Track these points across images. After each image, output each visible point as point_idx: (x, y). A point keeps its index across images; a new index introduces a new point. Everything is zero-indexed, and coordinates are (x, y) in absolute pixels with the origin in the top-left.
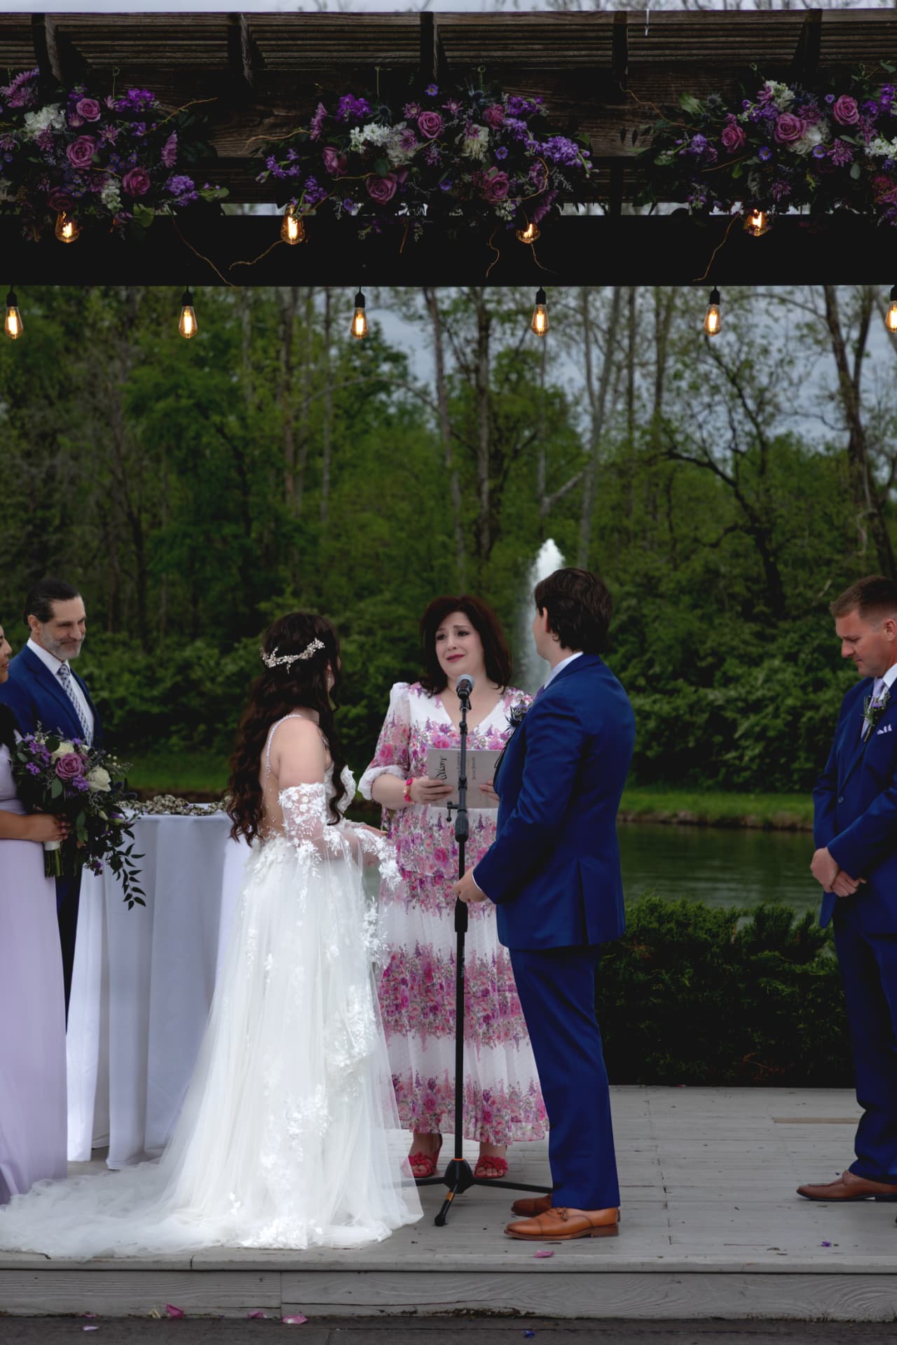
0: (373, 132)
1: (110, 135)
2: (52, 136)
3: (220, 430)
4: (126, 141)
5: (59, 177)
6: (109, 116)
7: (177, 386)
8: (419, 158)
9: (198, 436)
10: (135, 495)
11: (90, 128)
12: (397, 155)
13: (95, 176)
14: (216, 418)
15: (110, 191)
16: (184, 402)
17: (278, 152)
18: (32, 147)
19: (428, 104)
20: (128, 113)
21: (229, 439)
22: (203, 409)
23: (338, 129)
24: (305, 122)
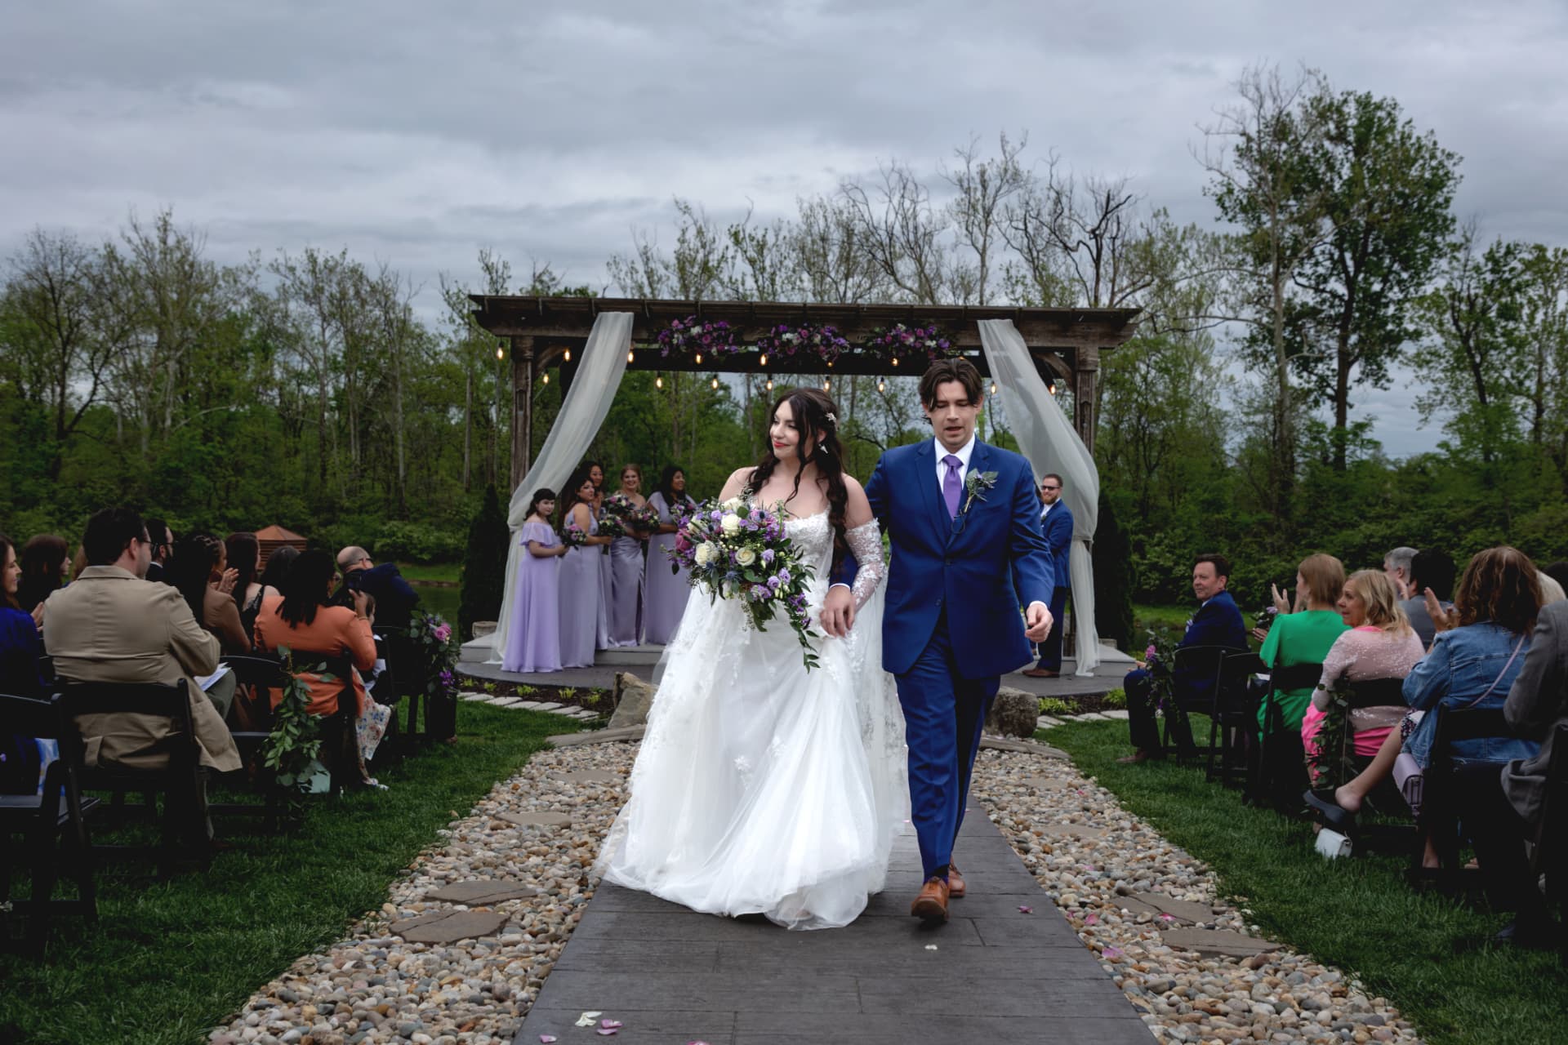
0: (788, 336)
1: (715, 334)
2: (700, 336)
3: (643, 421)
4: (719, 336)
5: (700, 346)
6: (715, 329)
7: (623, 400)
8: (801, 343)
9: (633, 423)
10: (602, 451)
11: (709, 333)
12: (795, 342)
13: (710, 346)
14: (641, 415)
15: (714, 350)
16: (627, 407)
17: (761, 340)
18: (693, 338)
19: (804, 328)
20: (720, 329)
21: (648, 425)
22: (635, 411)
23: (779, 334)
24: (770, 332)
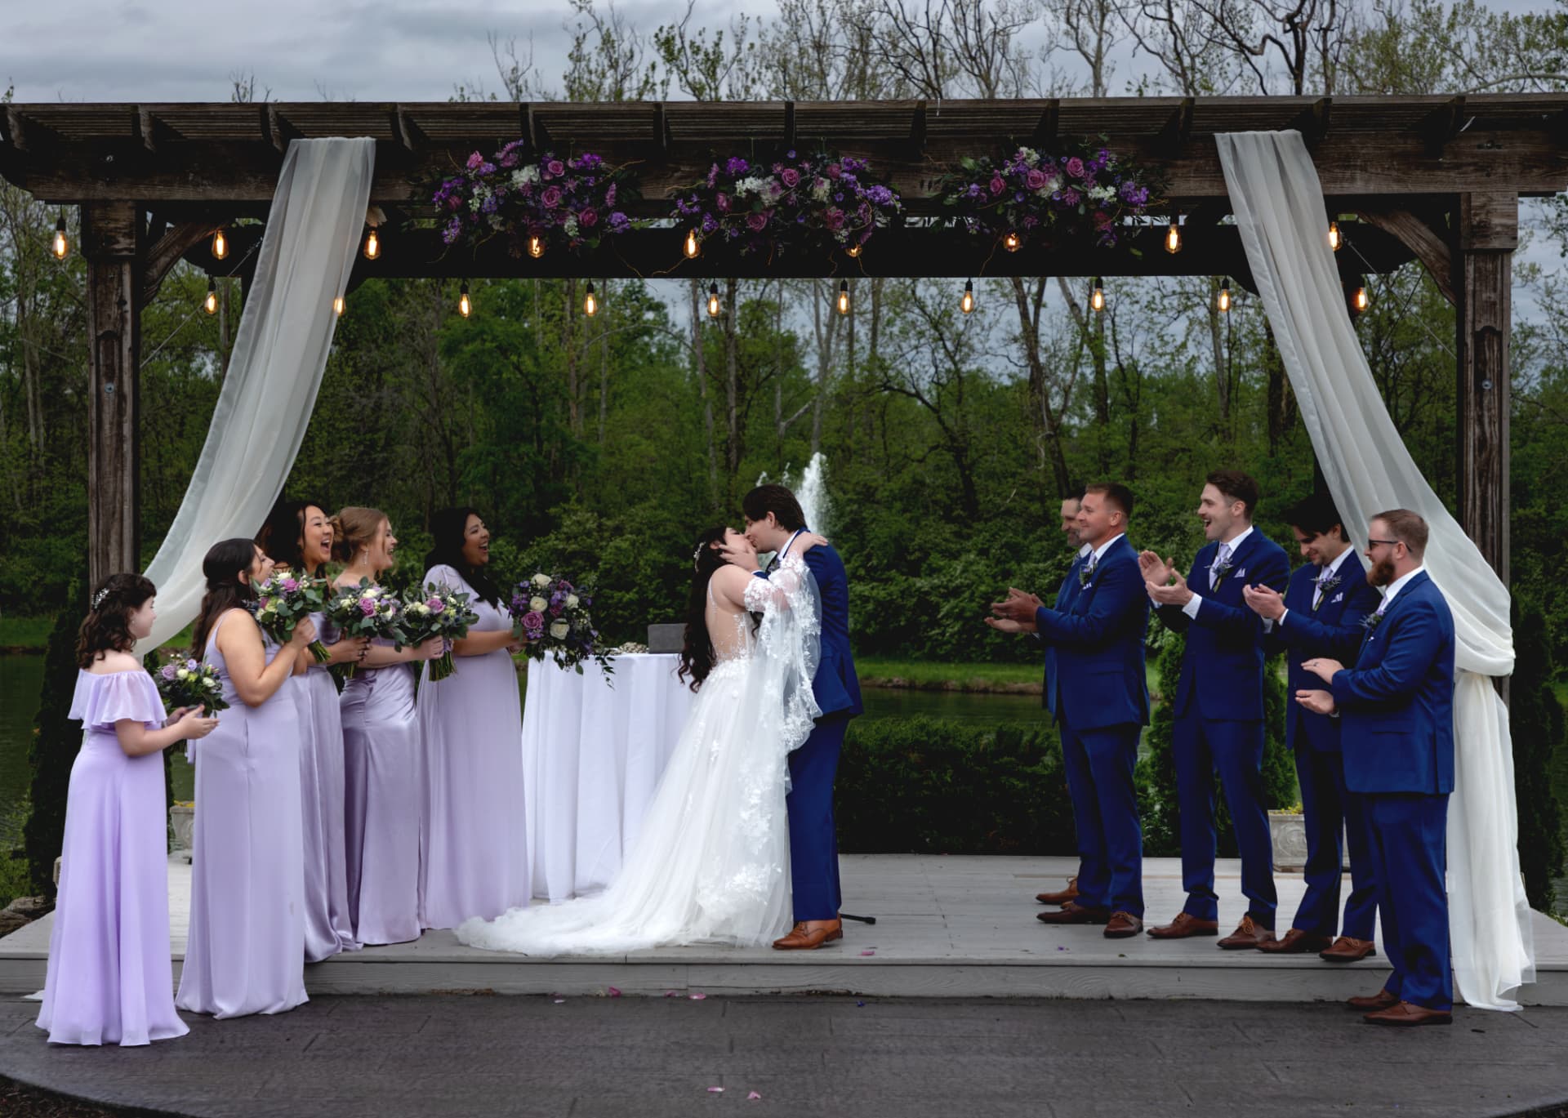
0: (751, 183)
1: (571, 185)
2: (532, 187)
3: (517, 367)
4: (582, 189)
5: (537, 214)
6: (571, 173)
8: (783, 201)
9: (499, 373)
11: (558, 181)
12: (768, 198)
13: (560, 214)
14: (514, 358)
15: (570, 223)
16: (488, 345)
17: (686, 196)
18: (518, 194)
19: (789, 164)
20: (583, 170)
21: (525, 375)
22: (504, 350)
23: (727, 181)
24: (704, 176)
